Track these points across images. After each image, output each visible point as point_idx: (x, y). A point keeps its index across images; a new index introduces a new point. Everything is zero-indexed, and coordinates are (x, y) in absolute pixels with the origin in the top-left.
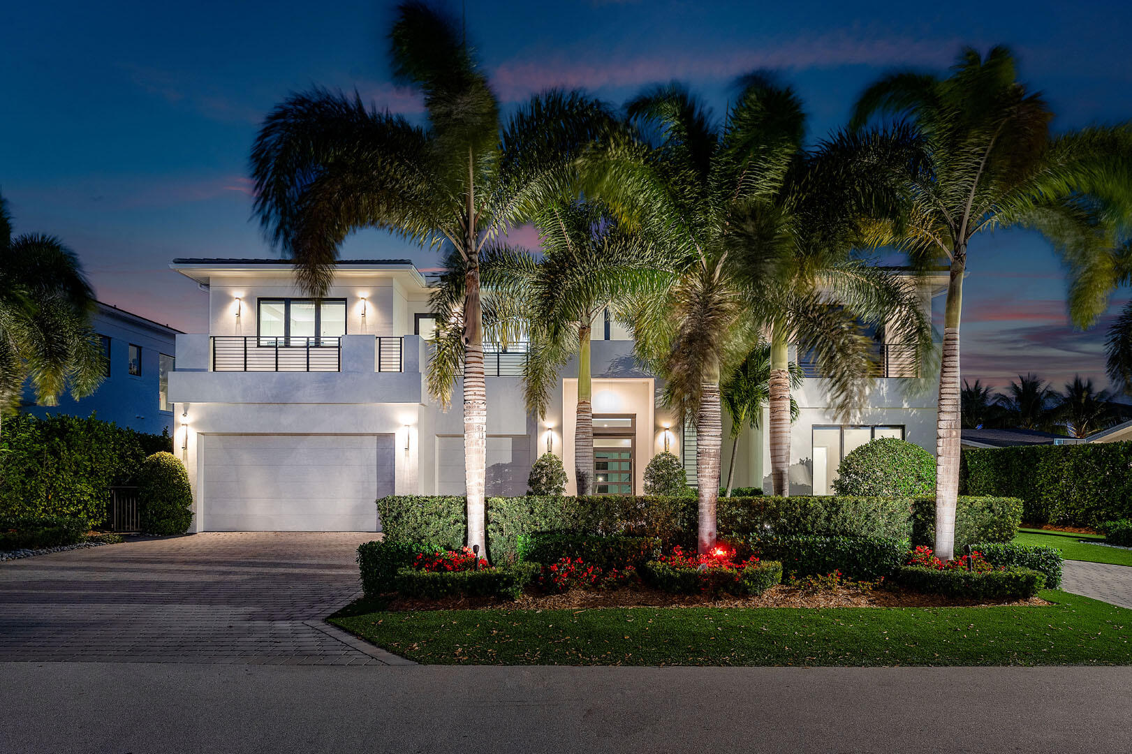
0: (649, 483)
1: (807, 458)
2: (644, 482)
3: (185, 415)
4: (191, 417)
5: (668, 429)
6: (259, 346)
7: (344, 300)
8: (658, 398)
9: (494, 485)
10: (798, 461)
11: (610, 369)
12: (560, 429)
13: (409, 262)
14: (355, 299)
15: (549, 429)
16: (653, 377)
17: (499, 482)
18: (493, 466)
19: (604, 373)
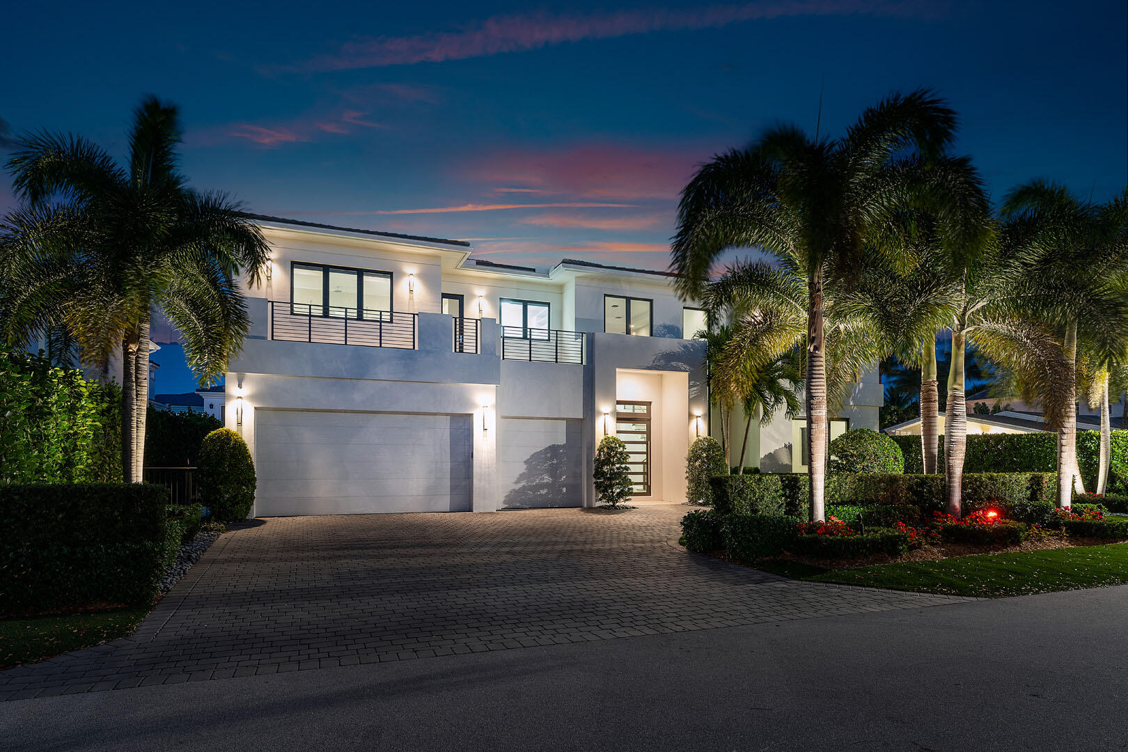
1: (789, 443)
3: (240, 386)
4: (247, 390)
5: (699, 416)
6: (292, 314)
7: (390, 275)
8: (691, 390)
9: (550, 465)
10: (783, 446)
11: (654, 362)
12: (614, 414)
13: (466, 244)
14: (402, 274)
16: (687, 371)
17: (555, 462)
18: (549, 447)
19: (649, 365)
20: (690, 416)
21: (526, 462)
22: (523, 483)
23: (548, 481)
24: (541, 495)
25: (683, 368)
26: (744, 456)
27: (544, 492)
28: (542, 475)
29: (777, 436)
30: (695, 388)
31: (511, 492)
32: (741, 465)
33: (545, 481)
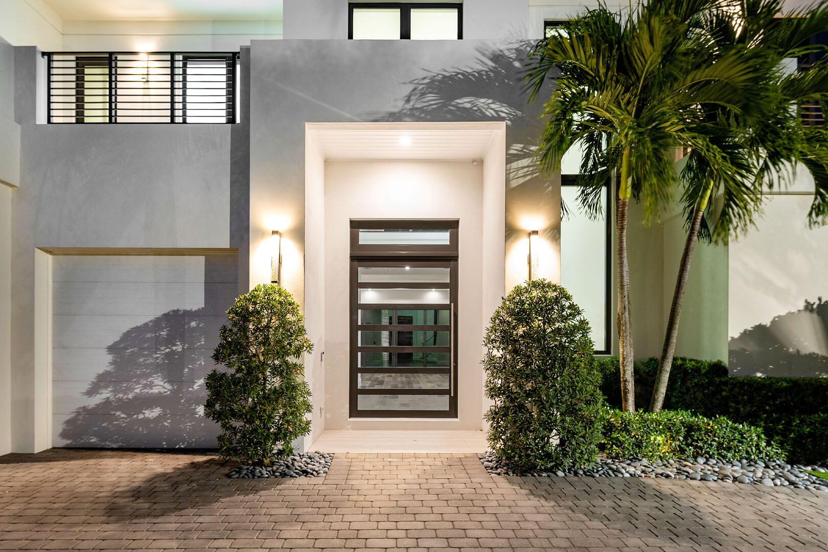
0: (498, 353)
1: (820, 299)
2: (485, 350)
5: (535, 232)
8: (515, 165)
9: (167, 355)
10: (802, 305)
11: (408, 101)
12: (300, 233)
15: (274, 232)
16: (503, 119)
17: (179, 348)
18: (166, 315)
19: (396, 110)
20: (510, 232)
21: (112, 349)
22: (105, 394)
23: (162, 390)
24: (147, 421)
25: (490, 113)
26: (675, 333)
27: (153, 413)
28: (150, 375)
29: (781, 282)
30: (525, 162)
31: (78, 413)
32: (664, 357)
33: (155, 390)
